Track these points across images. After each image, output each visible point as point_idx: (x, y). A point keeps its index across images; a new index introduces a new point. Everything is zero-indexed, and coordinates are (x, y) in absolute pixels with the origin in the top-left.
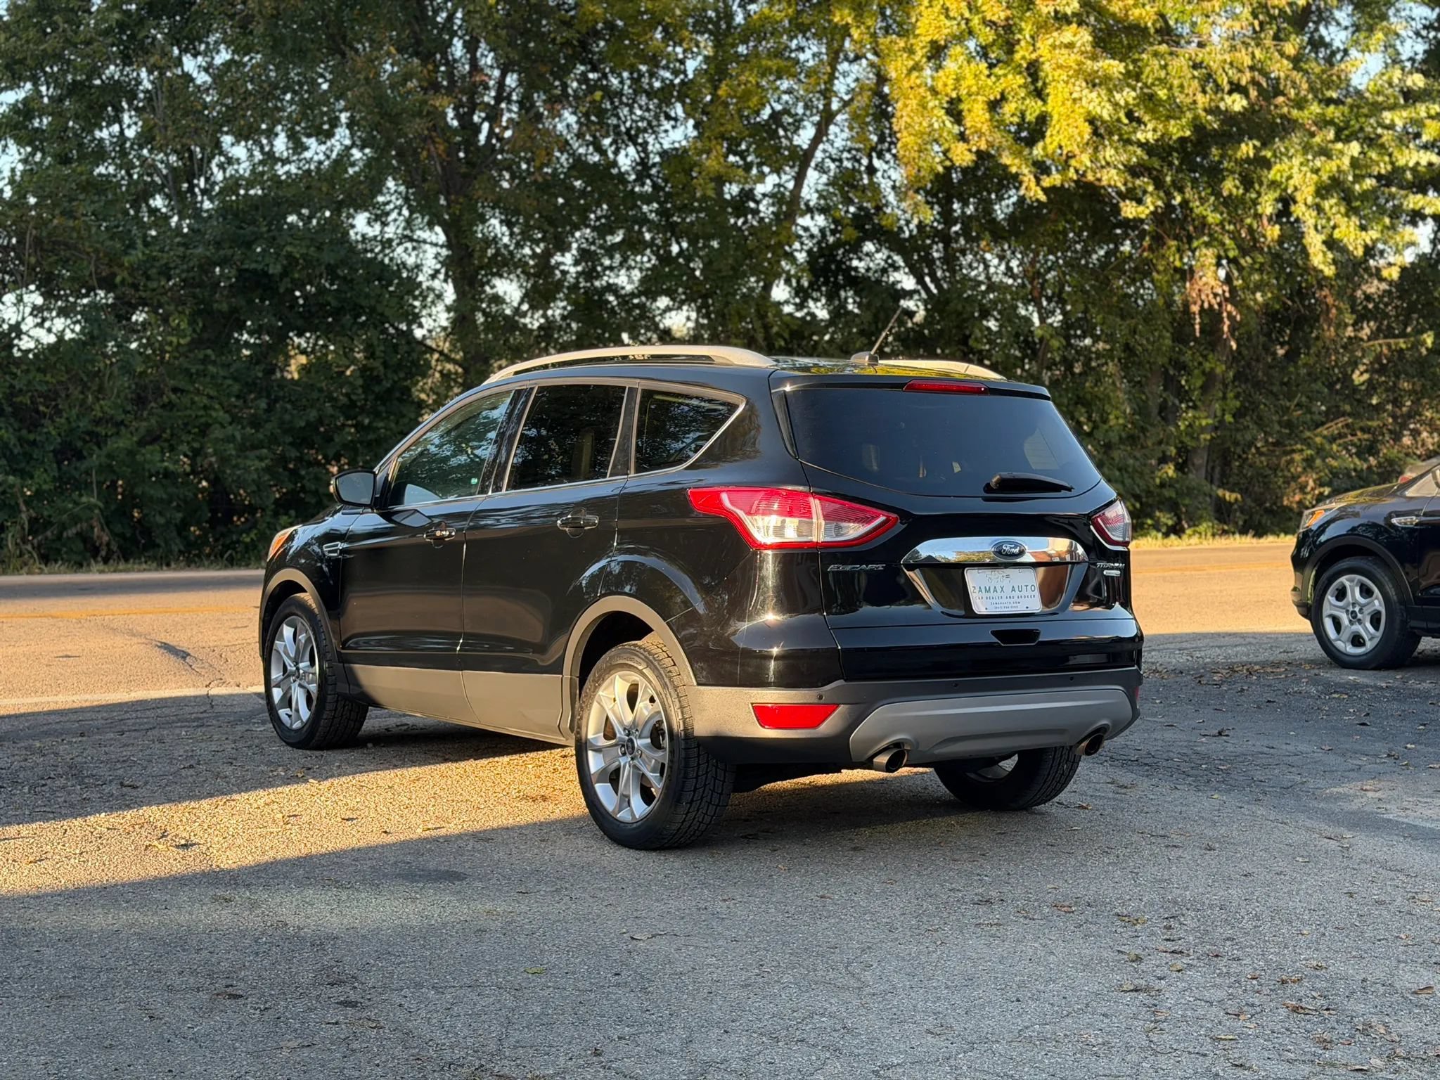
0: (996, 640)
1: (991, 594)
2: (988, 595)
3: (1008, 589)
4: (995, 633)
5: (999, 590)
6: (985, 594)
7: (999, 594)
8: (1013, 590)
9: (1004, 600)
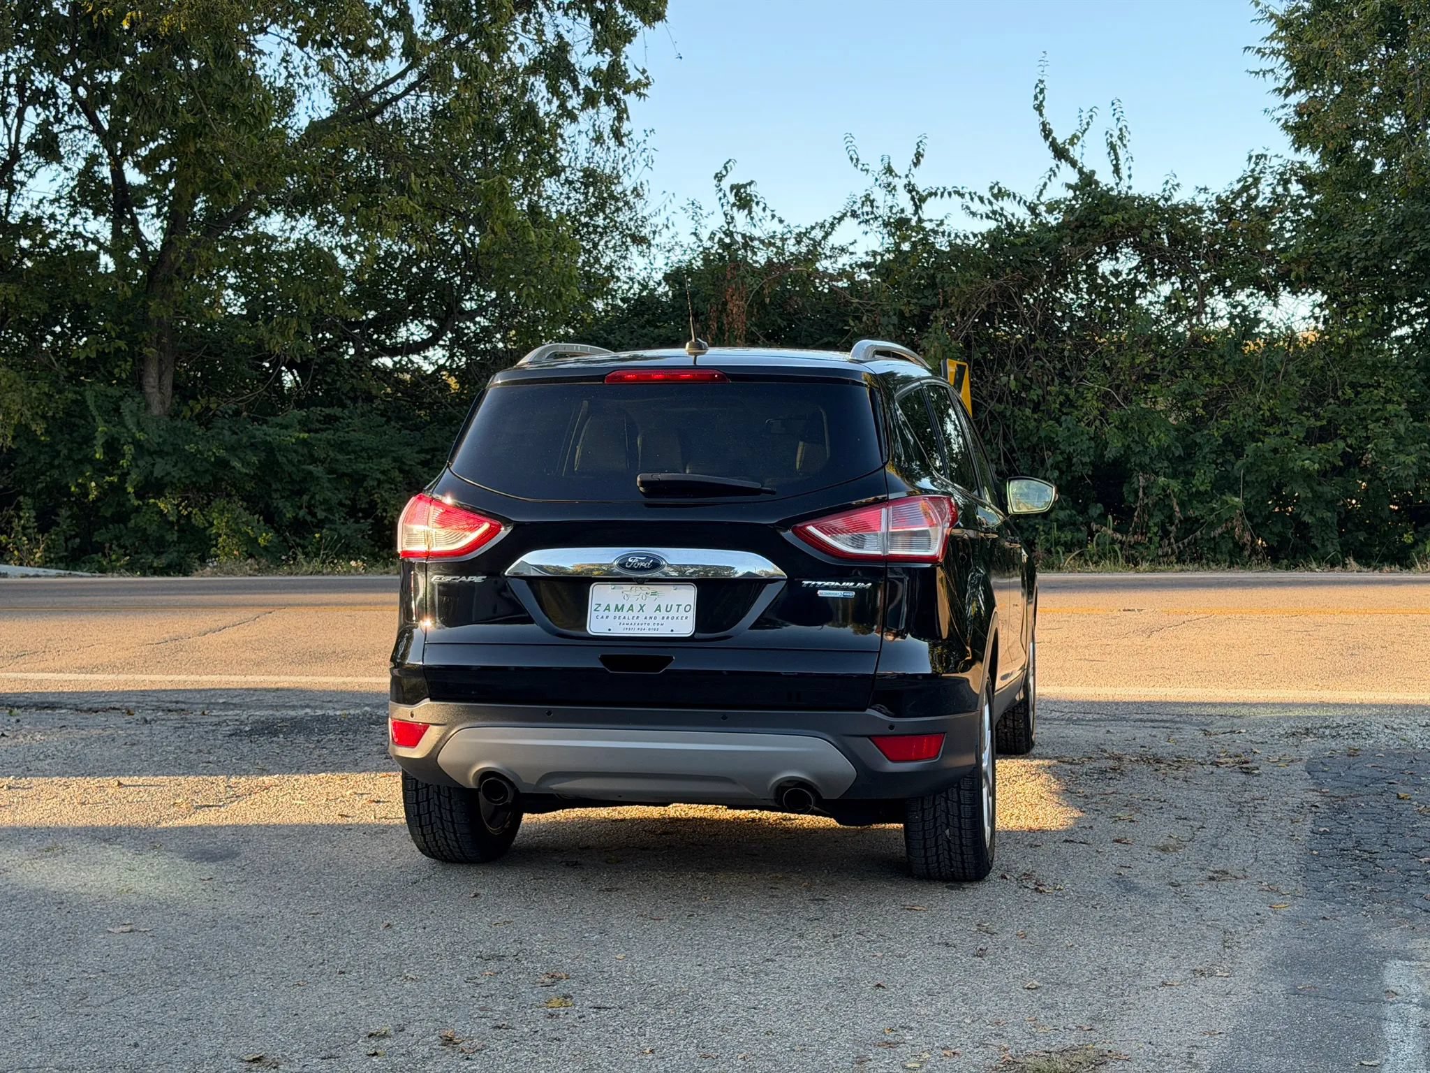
0: (602, 666)
1: (624, 613)
2: (618, 614)
3: (649, 610)
4: (604, 659)
5: (636, 608)
6: (612, 613)
7: (635, 614)
8: (659, 607)
9: (641, 620)
